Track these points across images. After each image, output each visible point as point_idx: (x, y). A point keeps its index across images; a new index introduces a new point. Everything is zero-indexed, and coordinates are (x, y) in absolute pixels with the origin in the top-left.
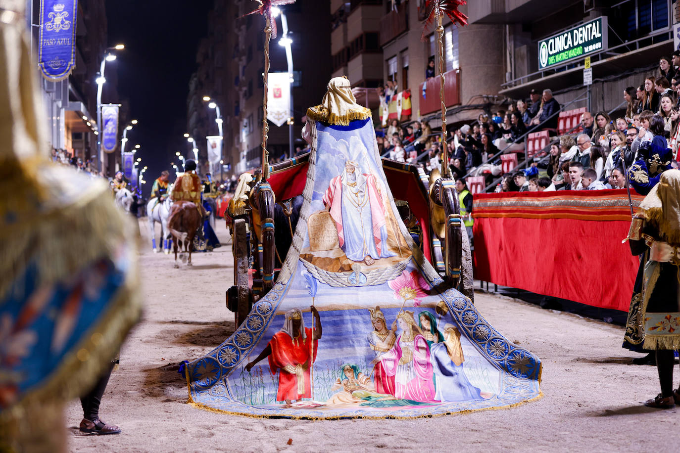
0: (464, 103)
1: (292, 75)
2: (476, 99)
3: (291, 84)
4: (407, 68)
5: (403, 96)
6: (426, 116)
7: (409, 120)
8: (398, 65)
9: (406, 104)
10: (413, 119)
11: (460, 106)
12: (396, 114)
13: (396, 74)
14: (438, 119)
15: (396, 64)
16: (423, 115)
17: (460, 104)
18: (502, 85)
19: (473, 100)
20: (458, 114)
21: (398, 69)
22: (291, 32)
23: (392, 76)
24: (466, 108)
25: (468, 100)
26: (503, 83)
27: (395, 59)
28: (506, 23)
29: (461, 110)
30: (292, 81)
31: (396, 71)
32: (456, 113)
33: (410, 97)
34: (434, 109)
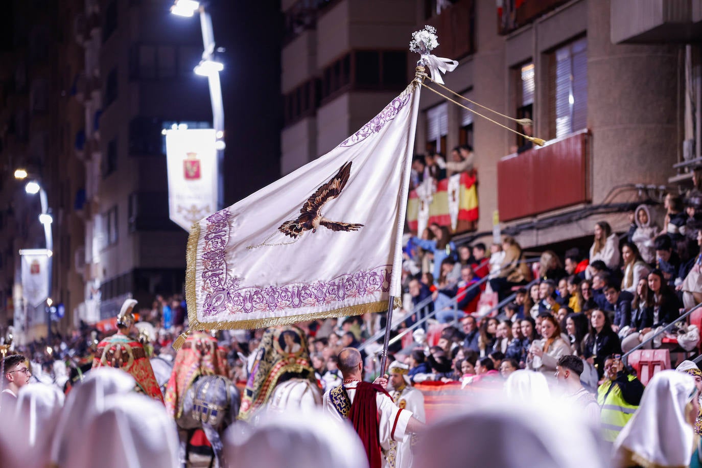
0: (597, 200)
1: (221, 134)
2: (621, 192)
3: (219, 152)
4: (470, 127)
5: (461, 182)
6: (513, 224)
7: (473, 229)
8: (449, 120)
9: (468, 199)
10: (482, 227)
11: (589, 206)
12: (448, 217)
13: (444, 138)
14: (538, 229)
15: (445, 118)
16: (506, 221)
17: (589, 202)
18: (675, 166)
19: (616, 195)
20: (582, 222)
21: (449, 128)
22: (221, 50)
23: (434, 143)
24: (601, 210)
25: (605, 194)
26: (676, 162)
27: (442, 108)
28: (685, 43)
29: (591, 214)
30: (222, 145)
31: (444, 132)
32: (580, 218)
33: (476, 184)
34: (531, 210)
